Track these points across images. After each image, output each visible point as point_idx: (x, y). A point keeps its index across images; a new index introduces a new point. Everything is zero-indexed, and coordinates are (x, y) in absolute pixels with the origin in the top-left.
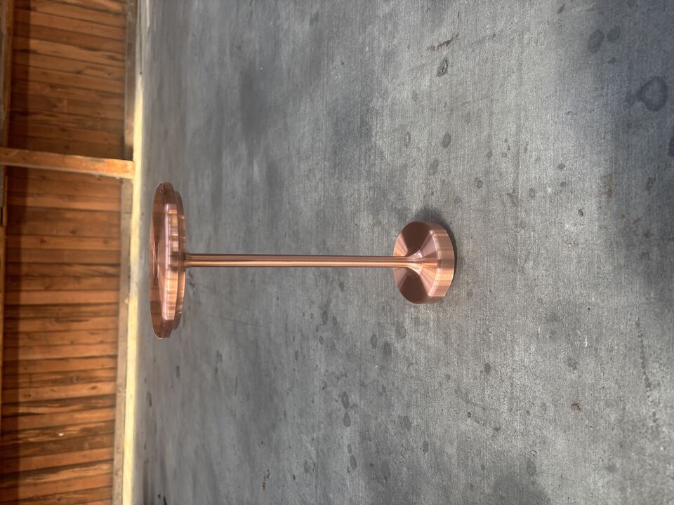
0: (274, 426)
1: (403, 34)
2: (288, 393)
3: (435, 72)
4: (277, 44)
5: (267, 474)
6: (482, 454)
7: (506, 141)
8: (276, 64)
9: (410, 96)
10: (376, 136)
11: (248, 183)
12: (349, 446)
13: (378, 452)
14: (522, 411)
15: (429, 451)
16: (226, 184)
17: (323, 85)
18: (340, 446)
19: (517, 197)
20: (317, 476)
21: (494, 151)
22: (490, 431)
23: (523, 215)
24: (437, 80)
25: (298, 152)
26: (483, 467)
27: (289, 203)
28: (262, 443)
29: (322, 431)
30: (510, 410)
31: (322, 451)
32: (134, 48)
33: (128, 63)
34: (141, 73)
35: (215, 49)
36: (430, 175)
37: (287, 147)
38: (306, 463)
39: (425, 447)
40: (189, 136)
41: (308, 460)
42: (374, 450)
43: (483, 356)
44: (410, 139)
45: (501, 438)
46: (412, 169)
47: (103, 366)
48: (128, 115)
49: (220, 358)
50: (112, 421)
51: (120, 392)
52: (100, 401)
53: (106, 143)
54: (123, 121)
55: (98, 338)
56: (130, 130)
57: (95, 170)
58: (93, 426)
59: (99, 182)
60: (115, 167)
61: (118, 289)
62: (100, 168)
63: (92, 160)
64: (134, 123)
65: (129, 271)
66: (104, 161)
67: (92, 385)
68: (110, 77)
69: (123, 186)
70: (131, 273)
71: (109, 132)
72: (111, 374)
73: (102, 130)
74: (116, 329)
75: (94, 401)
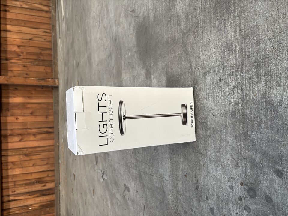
32: (56, 27)
33: (53, 34)
47: (48, 175)
48: (54, 58)
49: (127, 189)
50: (54, 201)
51: (56, 187)
52: (47, 192)
53: (44, 71)
54: (52, 61)
55: (45, 162)
56: (56, 65)
57: (40, 84)
58: (45, 203)
59: (42, 90)
60: (50, 82)
61: (53, 139)
62: (43, 83)
63: (39, 80)
64: (57, 61)
65: (58, 130)
66: (44, 80)
67: (44, 184)
68: (45, 41)
69: (54, 91)
70: (59, 131)
71: (46, 66)
72: (52, 179)
73: (42, 65)
74: (54, 157)
75: (45, 192)
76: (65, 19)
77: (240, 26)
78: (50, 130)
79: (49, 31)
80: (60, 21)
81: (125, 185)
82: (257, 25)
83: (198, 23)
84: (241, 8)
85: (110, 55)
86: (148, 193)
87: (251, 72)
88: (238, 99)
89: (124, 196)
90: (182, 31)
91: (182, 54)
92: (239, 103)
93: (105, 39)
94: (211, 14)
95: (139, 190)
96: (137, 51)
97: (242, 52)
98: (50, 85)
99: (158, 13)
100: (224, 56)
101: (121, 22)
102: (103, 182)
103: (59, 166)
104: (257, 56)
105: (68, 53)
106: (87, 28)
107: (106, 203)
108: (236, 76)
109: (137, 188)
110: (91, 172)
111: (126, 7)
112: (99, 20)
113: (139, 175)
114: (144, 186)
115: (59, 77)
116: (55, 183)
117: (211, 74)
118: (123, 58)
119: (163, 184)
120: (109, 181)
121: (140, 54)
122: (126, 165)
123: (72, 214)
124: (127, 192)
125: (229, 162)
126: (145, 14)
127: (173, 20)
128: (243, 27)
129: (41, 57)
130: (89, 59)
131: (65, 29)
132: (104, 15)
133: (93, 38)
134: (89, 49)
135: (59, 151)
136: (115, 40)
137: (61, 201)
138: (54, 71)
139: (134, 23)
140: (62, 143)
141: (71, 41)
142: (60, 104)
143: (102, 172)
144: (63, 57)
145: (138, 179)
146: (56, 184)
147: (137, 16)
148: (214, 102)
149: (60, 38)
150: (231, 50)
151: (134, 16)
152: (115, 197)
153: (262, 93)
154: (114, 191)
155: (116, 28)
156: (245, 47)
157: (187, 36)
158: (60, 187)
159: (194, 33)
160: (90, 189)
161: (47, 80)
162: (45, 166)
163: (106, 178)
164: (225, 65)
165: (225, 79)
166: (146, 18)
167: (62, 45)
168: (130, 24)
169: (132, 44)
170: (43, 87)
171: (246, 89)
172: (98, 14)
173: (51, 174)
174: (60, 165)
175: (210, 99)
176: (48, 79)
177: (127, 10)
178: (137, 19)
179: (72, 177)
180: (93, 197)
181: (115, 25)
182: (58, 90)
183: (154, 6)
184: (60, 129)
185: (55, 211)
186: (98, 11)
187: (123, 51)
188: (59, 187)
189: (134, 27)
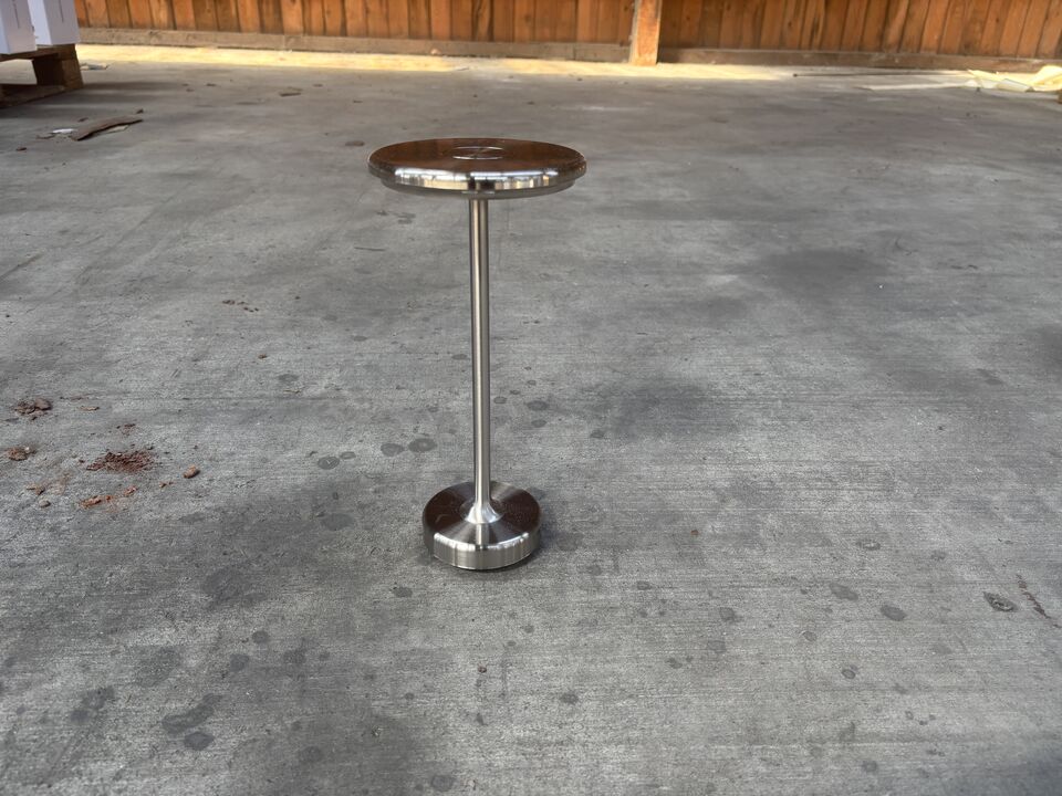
0: (332, 318)
1: (1023, 532)
2: (394, 343)
3: (988, 591)
4: (929, 313)
5: (251, 307)
6: (431, 694)
7: (932, 718)
8: (898, 313)
9: (936, 547)
10: (855, 490)
11: (698, 265)
12: (352, 455)
13: (362, 506)
14: (526, 763)
15: (400, 599)
16: (681, 226)
17: (896, 395)
18: (345, 438)
19: (853, 740)
20: (280, 398)
21: (909, 697)
22: (473, 706)
23: (832, 752)
24: (978, 594)
25: (779, 353)
26: (410, 696)
27: (693, 339)
28: (297, 298)
29: (357, 406)
30: (520, 742)
31: (326, 407)
32: (831, 64)
33: (807, 55)
34: (795, 75)
35: (882, 205)
36: (831, 586)
37: (779, 334)
38: (295, 378)
39: (402, 592)
40: (731, 161)
41: (300, 380)
42: (363, 499)
43: (586, 690)
44: (871, 549)
45: (468, 727)
46: (827, 555)
47: (329, 12)
48: (729, 55)
49: (404, 219)
52: (271, 8)
54: (718, 47)
55: (373, 6)
56: (706, 58)
68: (786, 26)
72: (316, 26)
76: (861, 91)
78: (483, 27)
79: (817, 41)
80: (850, 79)
81: (413, 216)
86: (423, 258)
88: (726, 394)
90: (856, 326)
91: (803, 324)
92: (717, 396)
93: (812, 187)
94: (899, 367)
95: (418, 242)
96: (793, 252)
97: (826, 402)
99: (898, 291)
101: (867, 223)
106: (839, 147)
111: (907, 234)
118: (768, 223)
121: (787, 257)
124: (394, 218)
125: (584, 381)
126: (891, 269)
127: (882, 314)
130: (747, 150)
131: (829, 90)
132: (881, 189)
133: (810, 160)
134: (774, 150)
135: (413, 54)
136: (816, 211)
139: (865, 248)
147: (886, 253)
150: (826, 389)
151: (884, 249)
152: (362, 193)
153: (749, 421)
155: (847, 213)
156: (837, 405)
157: (846, 333)
162: (360, 5)
166: (880, 269)
168: (862, 241)
169: (809, 242)
172: (884, 175)
173: (334, 22)
177: (898, 235)
178: (876, 253)
181: (855, 212)
186: (891, 175)
187: (787, 224)
188: (287, 50)
189: (854, 248)
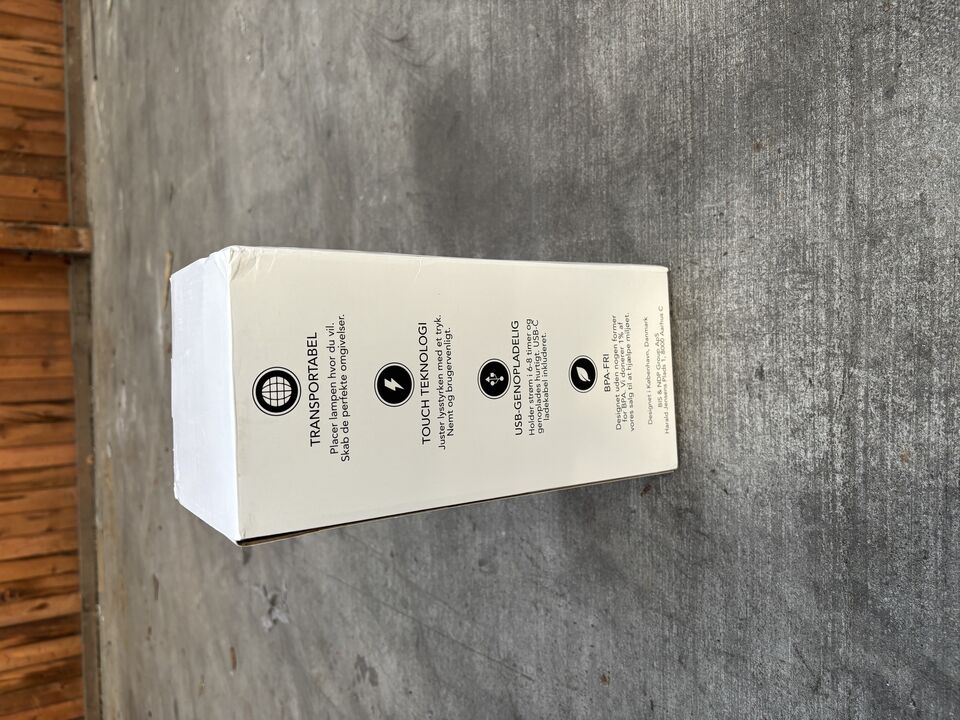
32: (79, 33)
33: (69, 61)
47: (54, 570)
48: (73, 147)
49: (368, 675)
50: (78, 657)
51: (86, 610)
52: (53, 627)
53: (36, 196)
54: (63, 158)
55: (44, 525)
56: (79, 173)
57: (21, 244)
58: (44, 668)
59: (28, 263)
60: (57, 239)
61: (72, 442)
62: (30, 241)
63: (15, 228)
64: (85, 160)
65: (91, 411)
66: (35, 229)
67: (39, 602)
68: (38, 83)
69: (71, 269)
70: (95, 414)
71: (41, 178)
72: (70, 581)
73: (27, 174)
74: (74, 507)
75: (43, 628)
76: (115, 11)
77: (851, 192)
78: (58, 411)
79: (53, 49)
80: (98, 17)
81: (360, 660)
82: (922, 201)
83: (676, 145)
84: (859, 125)
85: (304, 185)
86: (450, 706)
87: (890, 370)
88: (830, 455)
89: (355, 695)
90: (607, 161)
91: (602, 243)
92: (835, 471)
93: (281, 121)
94: (731, 123)
95: (413, 689)
96: (418, 195)
97: (857, 289)
98: (58, 250)
99: (509, 70)
100: (782, 288)
101: (351, 70)
102: (270, 630)
103: (95, 538)
104: (921, 315)
105: (129, 139)
106: (207, 65)
107: (282, 703)
108: (828, 372)
109: (406, 680)
110: (224, 583)
111: (372, 21)
112: (256, 42)
113: (415, 637)
114: (434, 678)
115: (91, 220)
116: (80, 596)
117: (723, 343)
118: (357, 206)
119: (510, 686)
120: (296, 633)
121: (429, 206)
122: (366, 591)
123: (147, 712)
124: (365, 685)
125: (785, 672)
126: (455, 64)
127: (571, 109)
128: (863, 195)
129: (23, 142)
130: (219, 180)
131: (116, 47)
132: (281, 32)
133: (232, 106)
134: (217, 146)
135: (93, 484)
136: (327, 132)
137: (104, 658)
138: (74, 199)
139: (405, 88)
140: (107, 459)
141: (141, 98)
142: (97, 320)
143: (270, 596)
144: (106, 151)
145: (412, 648)
146: (84, 601)
147: (417, 61)
148: (732, 446)
149: (96, 78)
150: (809, 273)
151: (406, 61)
152: (320, 691)
153: (932, 454)
154: (315, 671)
155: (330, 90)
156: (869, 272)
157: (628, 184)
158: (100, 612)
159: (658, 176)
160: (217, 643)
161: (45, 232)
162: (43, 539)
163: (283, 619)
164: (782, 322)
165: (780, 374)
166: (455, 80)
167: (102, 106)
168: (389, 87)
169: (396, 165)
170: (29, 255)
171: (868, 428)
172: (255, 21)
173: (64, 564)
174: (98, 535)
175: (716, 430)
176: (48, 227)
177: (375, 34)
178: (416, 76)
179: (148, 588)
180: (232, 673)
181: (328, 79)
182: (89, 269)
183: (490, 40)
184: (97, 409)
185: (84, 691)
186: (253, 11)
187: (357, 180)
188: (97, 610)
189: (405, 103)
